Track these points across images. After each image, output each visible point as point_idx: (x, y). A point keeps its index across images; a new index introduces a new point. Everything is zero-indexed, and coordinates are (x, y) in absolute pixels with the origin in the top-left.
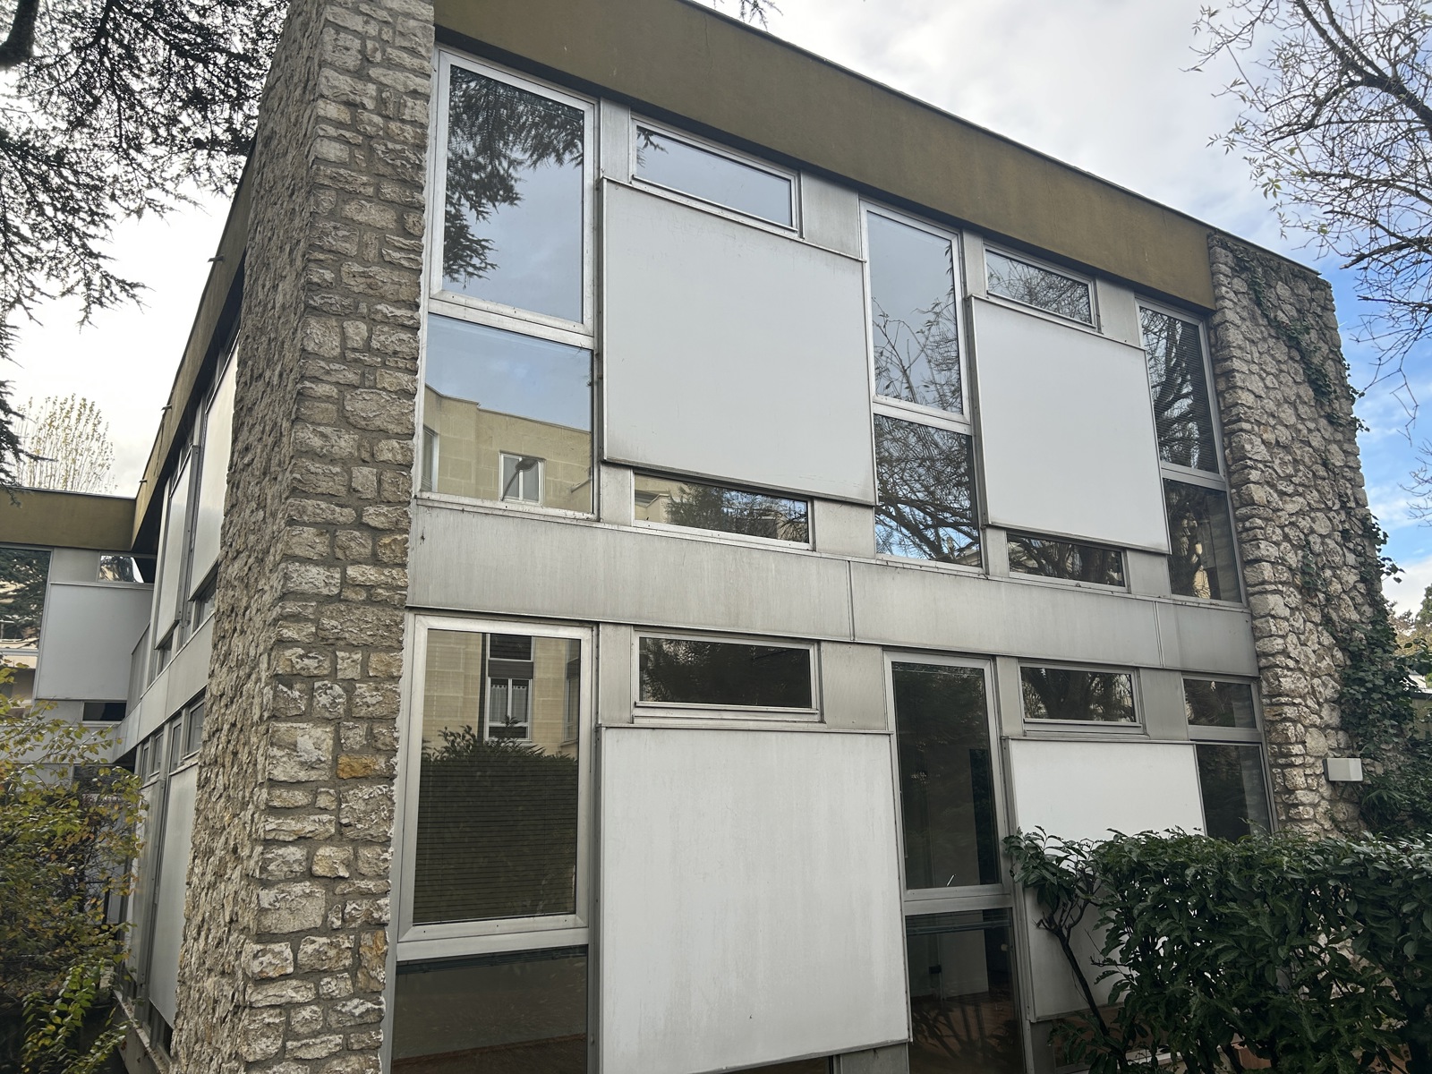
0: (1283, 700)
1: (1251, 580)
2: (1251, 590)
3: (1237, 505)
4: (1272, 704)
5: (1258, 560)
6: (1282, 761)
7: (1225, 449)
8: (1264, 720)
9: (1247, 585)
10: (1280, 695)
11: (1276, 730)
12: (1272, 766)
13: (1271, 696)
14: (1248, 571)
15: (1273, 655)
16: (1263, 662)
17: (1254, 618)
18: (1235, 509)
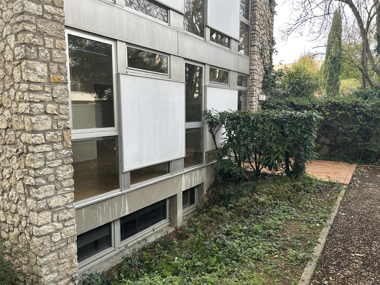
0: (254, 81)
1: (252, 50)
2: (251, 53)
3: (252, 30)
4: (251, 82)
5: (254, 46)
6: (251, 95)
7: (251, 14)
8: (249, 86)
9: (251, 52)
10: (254, 80)
11: (251, 88)
12: (249, 96)
13: (252, 80)
14: (252, 48)
15: (254, 70)
16: (251, 71)
17: (251, 60)
18: (251, 31)
